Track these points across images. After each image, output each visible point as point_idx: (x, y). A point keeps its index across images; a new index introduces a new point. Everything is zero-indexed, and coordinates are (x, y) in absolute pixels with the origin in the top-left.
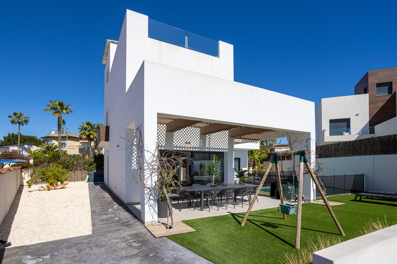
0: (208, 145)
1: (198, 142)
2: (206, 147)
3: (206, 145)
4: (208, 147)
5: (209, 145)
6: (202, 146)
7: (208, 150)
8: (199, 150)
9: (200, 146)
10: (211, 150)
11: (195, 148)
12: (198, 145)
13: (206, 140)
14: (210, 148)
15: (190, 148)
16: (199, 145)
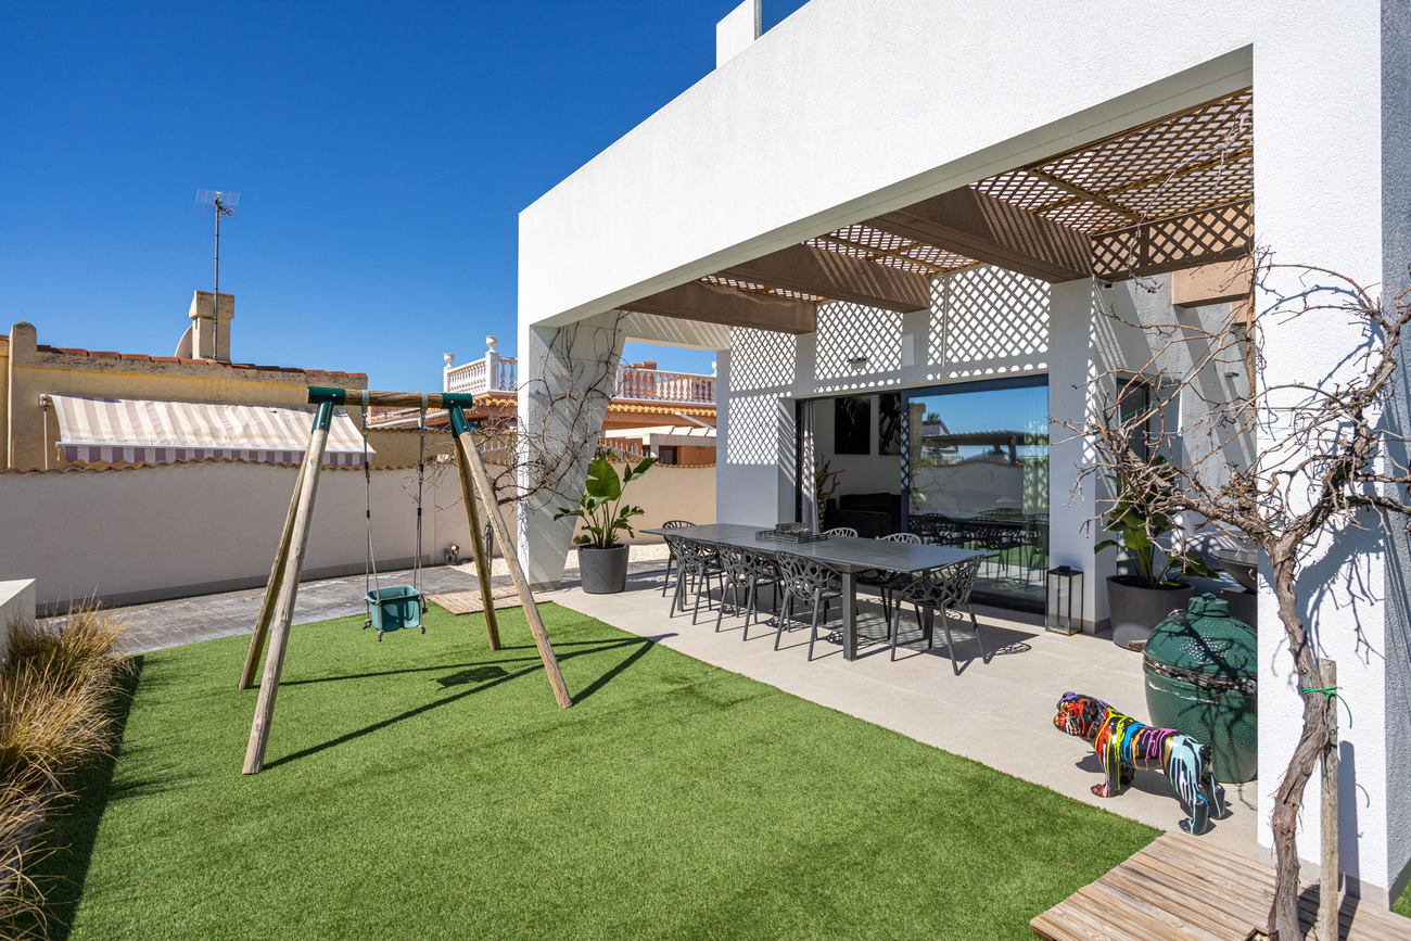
0: (936, 355)
1: (897, 349)
2: (931, 362)
3: (927, 356)
4: (935, 361)
5: (941, 353)
6: (913, 363)
7: (938, 377)
8: (898, 381)
9: (905, 364)
10: (954, 375)
11: (886, 375)
12: (896, 362)
13: (927, 329)
14: (950, 366)
15: (867, 378)
16: (900, 361)
